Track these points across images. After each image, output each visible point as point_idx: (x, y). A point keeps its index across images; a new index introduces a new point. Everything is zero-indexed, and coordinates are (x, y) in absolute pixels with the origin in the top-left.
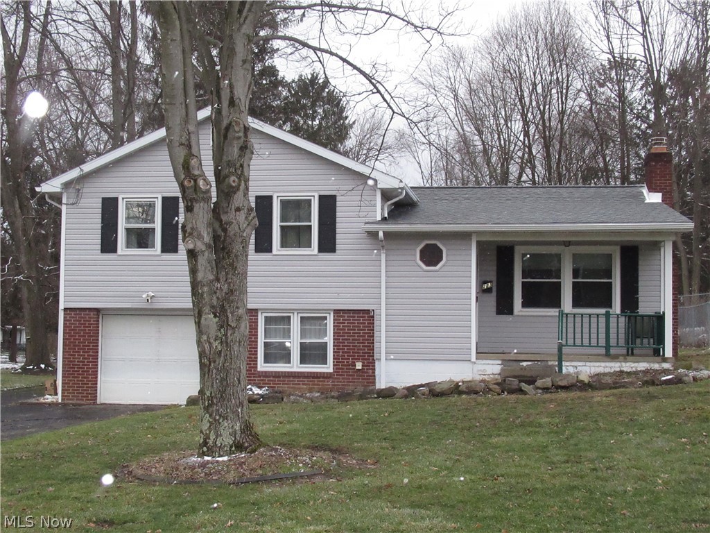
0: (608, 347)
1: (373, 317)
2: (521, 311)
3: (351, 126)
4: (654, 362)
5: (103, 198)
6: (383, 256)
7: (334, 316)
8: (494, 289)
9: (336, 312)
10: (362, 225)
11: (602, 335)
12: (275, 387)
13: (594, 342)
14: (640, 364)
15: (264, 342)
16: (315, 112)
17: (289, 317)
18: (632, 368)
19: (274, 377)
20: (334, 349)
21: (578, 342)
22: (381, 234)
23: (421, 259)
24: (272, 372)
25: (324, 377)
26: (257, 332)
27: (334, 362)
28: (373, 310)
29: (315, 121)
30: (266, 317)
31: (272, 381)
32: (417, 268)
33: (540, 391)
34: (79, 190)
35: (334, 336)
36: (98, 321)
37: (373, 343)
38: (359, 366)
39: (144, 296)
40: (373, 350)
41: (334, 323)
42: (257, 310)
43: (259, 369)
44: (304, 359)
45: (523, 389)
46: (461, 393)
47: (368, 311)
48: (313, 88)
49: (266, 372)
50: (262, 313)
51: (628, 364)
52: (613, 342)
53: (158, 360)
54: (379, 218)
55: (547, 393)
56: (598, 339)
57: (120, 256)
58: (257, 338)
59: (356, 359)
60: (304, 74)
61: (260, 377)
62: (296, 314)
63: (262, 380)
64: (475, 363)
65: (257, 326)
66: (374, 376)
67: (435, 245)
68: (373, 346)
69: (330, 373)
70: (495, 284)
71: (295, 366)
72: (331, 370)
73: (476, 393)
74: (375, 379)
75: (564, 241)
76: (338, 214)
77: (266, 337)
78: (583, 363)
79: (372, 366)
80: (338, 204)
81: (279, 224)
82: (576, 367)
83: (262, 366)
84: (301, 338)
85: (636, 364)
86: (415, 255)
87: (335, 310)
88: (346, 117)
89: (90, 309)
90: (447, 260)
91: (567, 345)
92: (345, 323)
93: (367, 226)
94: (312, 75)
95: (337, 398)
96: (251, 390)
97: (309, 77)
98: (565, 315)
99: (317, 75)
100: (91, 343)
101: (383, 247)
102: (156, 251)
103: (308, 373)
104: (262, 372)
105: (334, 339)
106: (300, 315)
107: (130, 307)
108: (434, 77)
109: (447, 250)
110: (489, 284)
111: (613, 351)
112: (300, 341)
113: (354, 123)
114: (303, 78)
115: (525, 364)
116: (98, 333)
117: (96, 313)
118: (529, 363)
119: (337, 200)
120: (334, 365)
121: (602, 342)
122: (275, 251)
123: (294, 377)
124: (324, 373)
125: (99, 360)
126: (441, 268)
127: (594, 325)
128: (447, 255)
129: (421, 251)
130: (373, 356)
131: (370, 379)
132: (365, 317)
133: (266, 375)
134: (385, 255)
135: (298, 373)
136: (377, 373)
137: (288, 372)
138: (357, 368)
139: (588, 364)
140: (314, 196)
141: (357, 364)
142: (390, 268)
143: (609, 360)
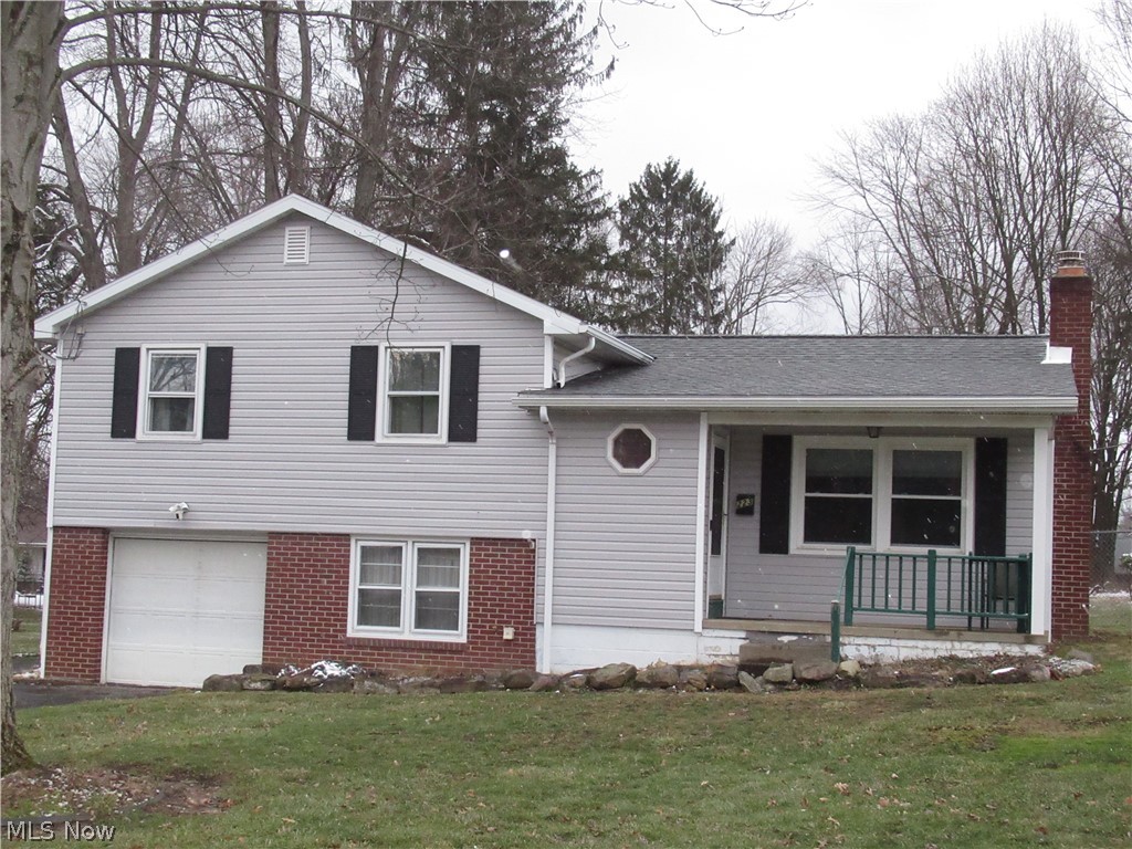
0: (931, 613)
1: (534, 551)
2: (803, 548)
3: (728, 248)
4: (1011, 643)
5: (117, 349)
6: (552, 450)
7: (471, 549)
8: (757, 508)
9: (475, 541)
10: (515, 396)
11: (922, 593)
12: (373, 665)
13: (907, 604)
14: (987, 645)
15: (360, 590)
16: (670, 224)
17: (401, 548)
18: (971, 651)
19: (372, 648)
20: (470, 604)
21: (880, 603)
22: (543, 412)
23: (616, 456)
24: (369, 640)
25: (451, 652)
26: (348, 572)
27: (469, 626)
28: (534, 540)
29: (671, 239)
30: (363, 548)
31: (368, 654)
32: (608, 471)
33: (770, 687)
34: (82, 335)
35: (470, 582)
36: (106, 548)
37: (533, 596)
38: (508, 634)
39: (171, 509)
40: (533, 607)
41: (471, 560)
42: (348, 535)
43: (350, 634)
44: (422, 621)
45: (741, 682)
46: (638, 685)
47: (523, 542)
48: (668, 187)
49: (359, 639)
50: (357, 540)
51: (965, 645)
52: (940, 605)
53: (197, 615)
54: (548, 384)
55: (781, 690)
56: (914, 598)
57: (139, 442)
58: (348, 583)
59: (505, 622)
60: (654, 164)
61: (350, 647)
62: (410, 543)
63: (354, 653)
64: (700, 634)
65: (349, 561)
66: (534, 652)
67: (639, 432)
68: (533, 601)
69: (463, 644)
70: (758, 500)
71: (407, 630)
72: (463, 640)
73: (665, 686)
74: (534, 657)
75: (868, 428)
76: (482, 378)
77: (362, 580)
78: (888, 641)
79: (531, 635)
80: (482, 360)
81: (388, 392)
82: (874, 647)
83: (355, 630)
84: (418, 585)
85: (979, 646)
86: (605, 448)
87: (472, 538)
88: (721, 234)
89: (93, 529)
90: (658, 458)
91: (860, 609)
92: (488, 561)
93: (522, 397)
94: (668, 165)
95: (439, 687)
96: (322, 668)
97: (663, 168)
98: (857, 557)
99: (675, 166)
100: (92, 583)
101: (551, 433)
102: (195, 435)
103: (426, 643)
104: (354, 639)
105: (470, 588)
106: (418, 545)
107: (152, 526)
108: (861, 166)
109: (659, 440)
110: (748, 500)
111: (939, 621)
112: (415, 589)
113: (733, 242)
114: (653, 170)
115: (785, 639)
116: (106, 568)
117: (101, 535)
118: (794, 638)
119: (481, 354)
120: (469, 631)
121: (922, 604)
122: (379, 438)
123: (405, 649)
124: (451, 644)
125: (106, 611)
126: (646, 472)
127: (908, 575)
128: (659, 449)
129: (616, 442)
130: (532, 618)
131: (526, 657)
132: (521, 551)
133: (361, 644)
134: (555, 446)
135: (410, 642)
136: (537, 647)
137: (395, 641)
138: (505, 637)
139: (895, 642)
140: (443, 347)
141: (506, 630)
142: (564, 470)
143: (933, 636)
